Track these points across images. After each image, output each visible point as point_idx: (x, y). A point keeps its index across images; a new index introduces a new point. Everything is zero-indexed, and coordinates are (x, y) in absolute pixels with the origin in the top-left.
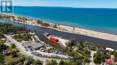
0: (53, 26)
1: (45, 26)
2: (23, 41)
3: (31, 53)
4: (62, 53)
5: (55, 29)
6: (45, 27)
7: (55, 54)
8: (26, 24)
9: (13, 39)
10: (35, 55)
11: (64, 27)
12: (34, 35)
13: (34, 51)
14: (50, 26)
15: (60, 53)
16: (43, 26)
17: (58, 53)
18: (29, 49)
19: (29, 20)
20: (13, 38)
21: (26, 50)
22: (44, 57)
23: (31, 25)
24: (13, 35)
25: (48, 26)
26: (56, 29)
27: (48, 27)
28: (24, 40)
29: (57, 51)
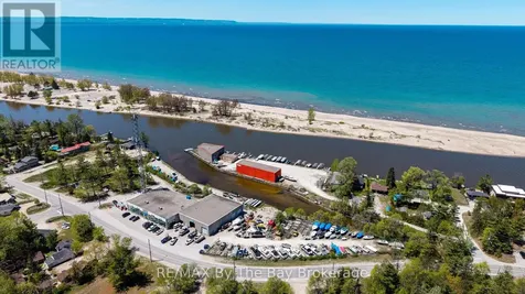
0: (206, 108)
1: (169, 111)
2: (111, 193)
3: (201, 252)
4: (342, 232)
5: (224, 121)
6: (174, 116)
7: (314, 238)
8: (64, 105)
9: (51, 192)
10: (226, 256)
11: (262, 113)
12: (149, 159)
13: (211, 241)
14: (195, 111)
15: (333, 232)
16: (159, 114)
17: (327, 235)
18: (173, 233)
19: (70, 86)
20: (45, 186)
21: (164, 241)
22: (276, 260)
23: (95, 109)
24: (38, 171)
25: (187, 110)
26: (233, 123)
27: (189, 116)
28: (116, 191)
29: (315, 227)
